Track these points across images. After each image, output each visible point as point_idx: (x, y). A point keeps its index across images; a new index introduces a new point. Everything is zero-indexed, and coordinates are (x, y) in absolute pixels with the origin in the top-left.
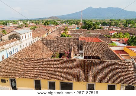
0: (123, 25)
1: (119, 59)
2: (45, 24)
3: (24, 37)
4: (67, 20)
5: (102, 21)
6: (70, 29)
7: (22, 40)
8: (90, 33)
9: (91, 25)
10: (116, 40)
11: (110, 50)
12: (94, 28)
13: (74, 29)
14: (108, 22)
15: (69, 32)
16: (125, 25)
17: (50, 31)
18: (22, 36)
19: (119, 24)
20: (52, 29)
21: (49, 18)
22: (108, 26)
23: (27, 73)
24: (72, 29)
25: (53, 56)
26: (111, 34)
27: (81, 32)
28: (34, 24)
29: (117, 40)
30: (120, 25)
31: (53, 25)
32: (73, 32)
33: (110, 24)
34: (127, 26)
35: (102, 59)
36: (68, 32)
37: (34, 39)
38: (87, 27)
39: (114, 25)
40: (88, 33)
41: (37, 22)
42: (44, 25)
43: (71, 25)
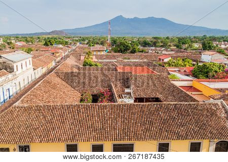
0: (175, 46)
1: (194, 100)
2: (46, 44)
3: (19, 67)
4: (82, 36)
5: (140, 39)
6: (95, 53)
7: (17, 73)
8: (129, 59)
9: (127, 46)
10: (174, 70)
11: (174, 86)
12: (133, 52)
13: (102, 53)
14: (151, 42)
15: (94, 57)
16: (178, 47)
17: (59, 56)
18: (17, 66)
19: (169, 44)
20: (61, 53)
21: (49, 34)
22: (154, 48)
23: (52, 133)
24: (99, 53)
25: (81, 100)
26: (163, 60)
27: (114, 57)
28: (25, 43)
29: (176, 69)
30: (170, 46)
31: (61, 46)
32: (101, 57)
33: (155, 44)
34: (181, 48)
35: (165, 101)
36: (92, 58)
37: (36, 71)
38: (121, 50)
39: (162, 46)
40: (126, 58)
41: (29, 39)
42: (44, 45)
43: (93, 46)
